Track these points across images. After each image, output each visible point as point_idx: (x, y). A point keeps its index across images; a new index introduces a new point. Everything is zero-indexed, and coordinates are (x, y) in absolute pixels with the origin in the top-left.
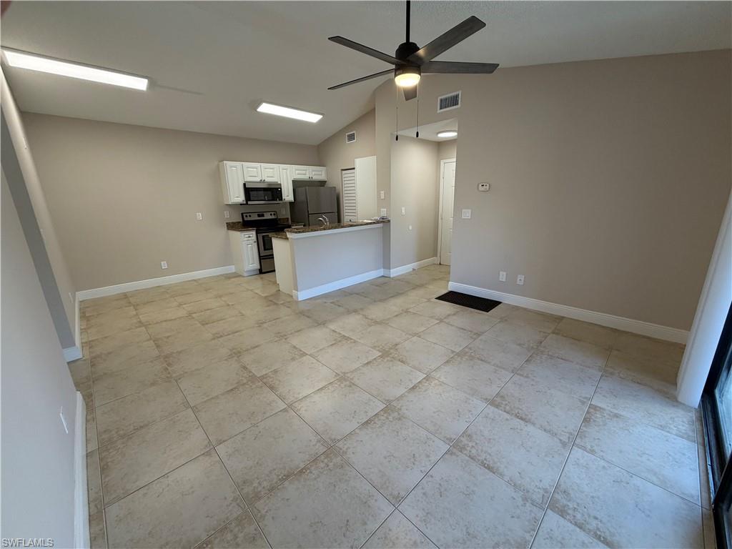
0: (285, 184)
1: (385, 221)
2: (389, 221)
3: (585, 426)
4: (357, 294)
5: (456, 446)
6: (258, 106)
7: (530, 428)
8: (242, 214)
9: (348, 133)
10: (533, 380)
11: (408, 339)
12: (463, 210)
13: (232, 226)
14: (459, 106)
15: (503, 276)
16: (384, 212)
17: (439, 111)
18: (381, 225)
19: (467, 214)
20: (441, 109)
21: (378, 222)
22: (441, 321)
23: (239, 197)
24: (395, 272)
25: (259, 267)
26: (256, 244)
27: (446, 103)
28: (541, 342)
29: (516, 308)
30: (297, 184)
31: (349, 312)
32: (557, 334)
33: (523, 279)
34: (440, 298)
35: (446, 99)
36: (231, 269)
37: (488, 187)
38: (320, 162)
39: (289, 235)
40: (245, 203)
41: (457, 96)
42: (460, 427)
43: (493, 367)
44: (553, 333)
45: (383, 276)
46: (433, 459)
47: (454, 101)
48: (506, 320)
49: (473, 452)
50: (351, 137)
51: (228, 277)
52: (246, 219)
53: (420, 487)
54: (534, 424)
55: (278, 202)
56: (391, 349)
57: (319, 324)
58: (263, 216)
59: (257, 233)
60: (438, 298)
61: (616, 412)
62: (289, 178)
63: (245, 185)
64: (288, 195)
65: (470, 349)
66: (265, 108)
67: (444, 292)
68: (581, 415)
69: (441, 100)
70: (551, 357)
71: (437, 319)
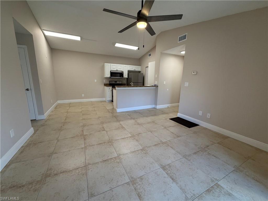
0: (125, 72)
1: (156, 86)
2: (158, 86)
3: (206, 194)
4: (139, 113)
5: (133, 181)
6: (115, 44)
7: (174, 185)
8: (110, 81)
9: (149, 54)
10: (192, 162)
11: (146, 132)
12: (185, 83)
13: (106, 85)
14: (186, 39)
15: (200, 113)
16: (156, 83)
17: (178, 42)
18: (155, 88)
19: (187, 84)
20: (179, 41)
21: (152, 86)
22: (165, 128)
23: (108, 75)
24: (158, 107)
25: (112, 99)
26: (111, 91)
27: (181, 39)
28: (208, 146)
29: (205, 129)
30: (129, 72)
31: (131, 119)
32: (220, 144)
33: (210, 116)
34: (171, 119)
35: (181, 37)
36: (104, 99)
37: (196, 73)
38: (139, 64)
39: (116, 88)
40: (110, 77)
41: (186, 35)
42: (141, 173)
43: (175, 152)
44: (218, 143)
45: (154, 108)
46: (119, 184)
47: (184, 37)
48: (196, 133)
49: (138, 187)
50: (150, 55)
51: (101, 102)
52: (110, 83)
53: (105, 194)
54: (177, 183)
55: (122, 77)
56: (136, 135)
57: (118, 121)
58: (116, 82)
59: (112, 88)
60: (169, 119)
61: (231, 192)
62: (127, 69)
63: (111, 71)
64: (125, 75)
65: (170, 142)
66: (118, 45)
67: (175, 117)
68: (207, 187)
69: (179, 38)
70: (209, 154)
71: (164, 127)
